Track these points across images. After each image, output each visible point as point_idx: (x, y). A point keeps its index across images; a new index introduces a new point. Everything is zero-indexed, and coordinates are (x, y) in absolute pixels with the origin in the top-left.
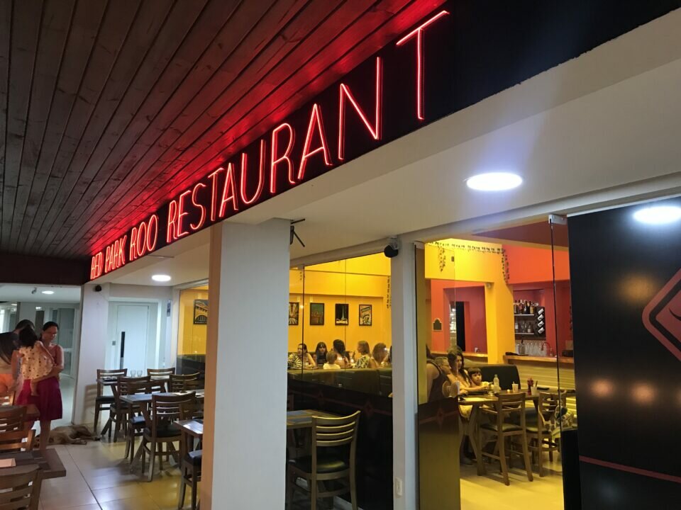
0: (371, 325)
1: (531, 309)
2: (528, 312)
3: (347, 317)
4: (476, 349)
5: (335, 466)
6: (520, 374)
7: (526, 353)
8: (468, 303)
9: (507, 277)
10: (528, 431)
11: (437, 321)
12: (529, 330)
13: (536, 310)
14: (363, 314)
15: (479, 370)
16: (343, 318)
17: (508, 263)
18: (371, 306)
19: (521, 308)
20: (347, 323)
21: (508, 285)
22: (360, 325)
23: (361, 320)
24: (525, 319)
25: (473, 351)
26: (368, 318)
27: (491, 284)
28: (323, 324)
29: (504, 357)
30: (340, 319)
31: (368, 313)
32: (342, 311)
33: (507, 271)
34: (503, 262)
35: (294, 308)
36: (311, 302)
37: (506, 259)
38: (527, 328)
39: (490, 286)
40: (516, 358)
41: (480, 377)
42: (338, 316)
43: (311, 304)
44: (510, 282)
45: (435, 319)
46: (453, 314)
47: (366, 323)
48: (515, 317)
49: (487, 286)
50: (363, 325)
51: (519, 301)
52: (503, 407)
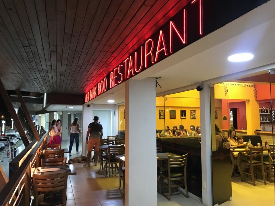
0: (196, 119)
1: (268, 111)
2: (267, 112)
3: (185, 115)
4: (242, 128)
5: (178, 175)
6: (262, 139)
7: (266, 130)
8: (239, 108)
9: (256, 97)
10: (264, 164)
11: (225, 117)
12: (267, 120)
13: (271, 111)
14: (192, 114)
15: (242, 137)
16: (183, 116)
17: (256, 91)
18: (196, 111)
19: (263, 110)
20: (185, 118)
21: (257, 101)
22: (191, 119)
23: (192, 117)
24: (265, 115)
25: (241, 129)
26: (195, 116)
27: (248, 100)
28: (175, 118)
29: (255, 132)
30: (182, 116)
31: (194, 114)
32: (183, 113)
33: (256, 95)
34: (254, 90)
35: (163, 112)
36: (170, 109)
37: (256, 89)
38: (266, 119)
39: (248, 101)
40: (261, 132)
41: (242, 140)
42: (182, 115)
43: (170, 110)
44: (258, 99)
45: (224, 116)
46: (231, 113)
47: (194, 118)
48: (260, 114)
49: (247, 101)
50: (193, 119)
51: (263, 108)
52: (252, 153)
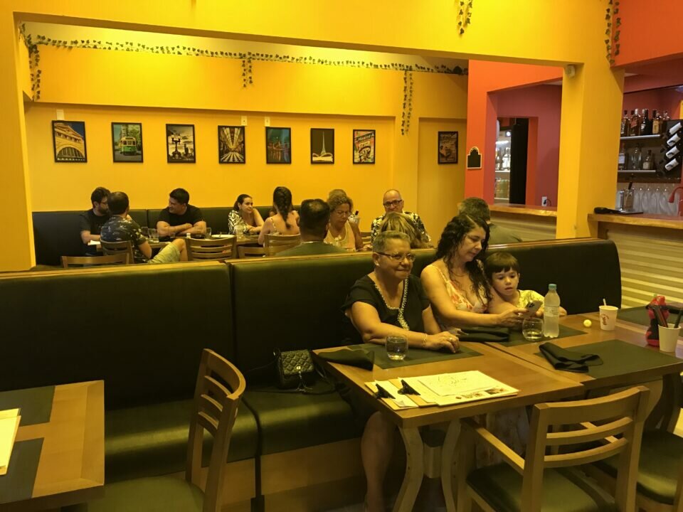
0: (373, 163)
1: (656, 124)
2: (649, 130)
3: (331, 150)
4: (544, 199)
8: (536, 119)
9: (615, 50)
11: (475, 152)
12: (646, 165)
13: (664, 127)
14: (360, 145)
16: (324, 152)
17: (619, 20)
18: (374, 131)
19: (634, 124)
20: (330, 159)
21: (615, 69)
22: (354, 163)
23: (357, 154)
24: (640, 143)
26: (369, 153)
27: (575, 68)
28: (289, 162)
29: (589, 216)
30: (319, 153)
31: (368, 143)
32: (322, 141)
33: (616, 39)
34: (608, 17)
35: (236, 136)
36: (268, 125)
37: (616, 12)
38: (642, 162)
39: (573, 73)
40: (616, 219)
42: (315, 149)
43: (267, 129)
44: (622, 60)
47: (365, 159)
48: (622, 141)
49: (568, 72)
50: (360, 163)
51: (633, 112)
